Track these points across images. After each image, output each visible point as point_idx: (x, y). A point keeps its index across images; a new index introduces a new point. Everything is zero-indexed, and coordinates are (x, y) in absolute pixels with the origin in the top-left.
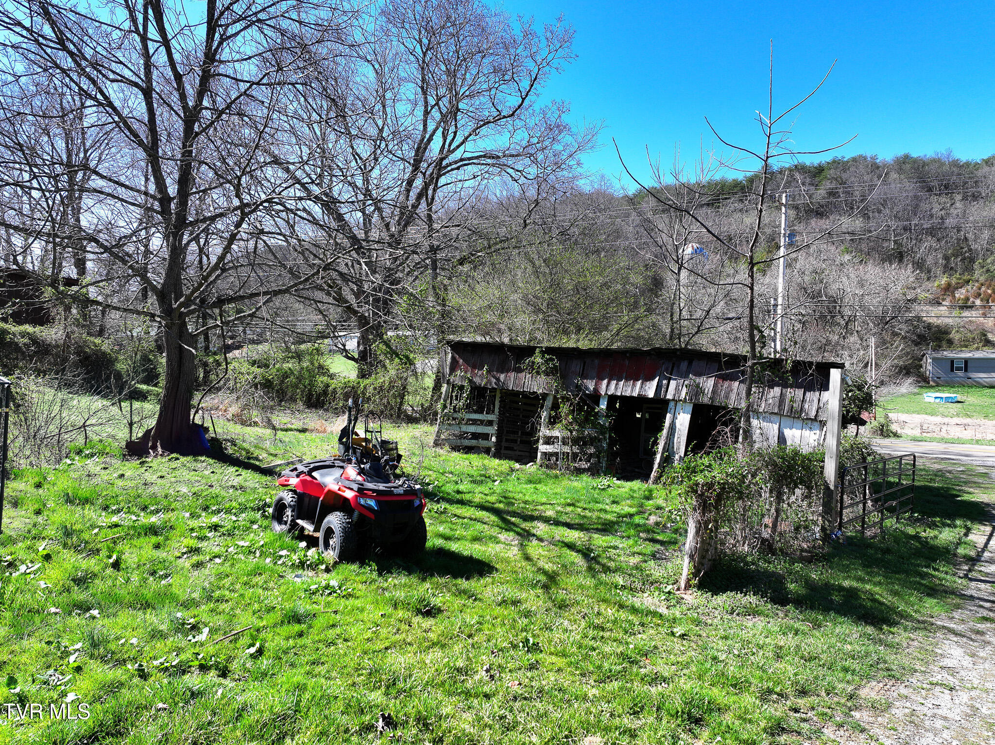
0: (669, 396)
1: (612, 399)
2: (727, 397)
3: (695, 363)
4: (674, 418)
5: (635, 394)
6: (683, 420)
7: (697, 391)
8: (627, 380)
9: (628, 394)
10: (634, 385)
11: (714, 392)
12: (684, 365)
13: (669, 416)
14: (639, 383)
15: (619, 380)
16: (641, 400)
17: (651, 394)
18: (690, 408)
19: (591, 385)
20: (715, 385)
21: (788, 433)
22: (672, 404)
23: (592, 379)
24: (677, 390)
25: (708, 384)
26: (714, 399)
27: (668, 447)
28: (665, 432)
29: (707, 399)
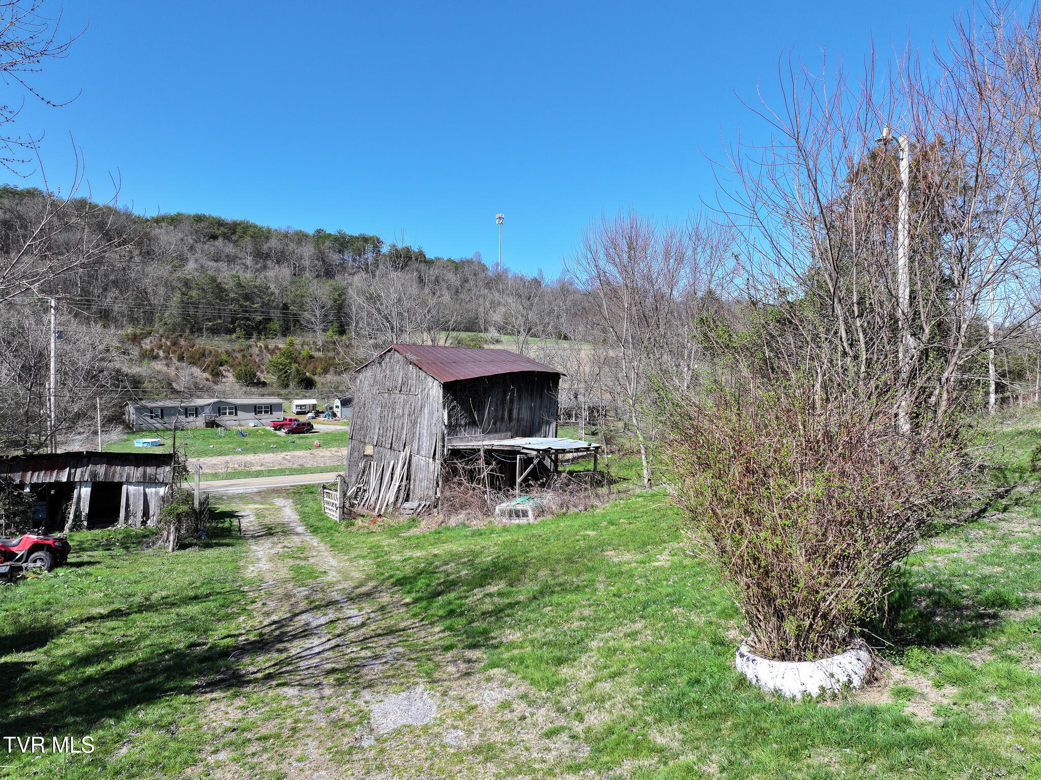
0: (76, 480)
1: (34, 487)
2: (113, 476)
3: (92, 459)
4: (80, 492)
5: (52, 481)
6: (86, 492)
7: (94, 475)
8: (46, 470)
9: (47, 481)
10: (51, 475)
11: (105, 474)
12: (85, 461)
13: (76, 491)
14: (54, 474)
15: (40, 473)
16: (58, 484)
17: (64, 479)
18: (90, 485)
19: (17, 478)
20: (106, 470)
21: (147, 490)
22: (78, 484)
23: (19, 474)
24: (82, 475)
25: (101, 469)
26: (105, 478)
27: (78, 509)
28: (74, 500)
29: (101, 478)
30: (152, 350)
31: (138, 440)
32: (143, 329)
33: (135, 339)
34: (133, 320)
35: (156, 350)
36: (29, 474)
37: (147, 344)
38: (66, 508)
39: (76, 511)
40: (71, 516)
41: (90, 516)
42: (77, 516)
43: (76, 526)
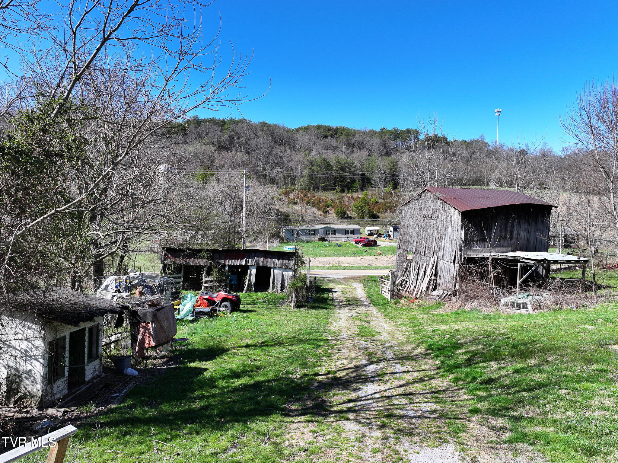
0: (249, 264)
1: (230, 266)
2: (267, 263)
3: (257, 253)
4: (251, 271)
5: (238, 264)
6: (254, 271)
7: (257, 262)
8: (235, 259)
9: (236, 264)
10: (238, 261)
11: (263, 262)
12: (253, 254)
13: (249, 271)
15: (232, 259)
16: (240, 266)
17: (243, 264)
18: (256, 267)
19: (222, 262)
20: (263, 260)
21: (284, 273)
22: (250, 267)
23: (223, 259)
24: (252, 262)
25: (261, 260)
26: (263, 264)
27: (250, 280)
28: (248, 275)
29: (261, 264)
30: (294, 199)
31: (286, 247)
32: (290, 188)
33: (287, 193)
34: (286, 183)
35: (296, 199)
36: (228, 260)
37: (292, 196)
38: (244, 280)
39: (249, 281)
40: (247, 284)
41: (255, 284)
42: (249, 284)
43: (249, 290)
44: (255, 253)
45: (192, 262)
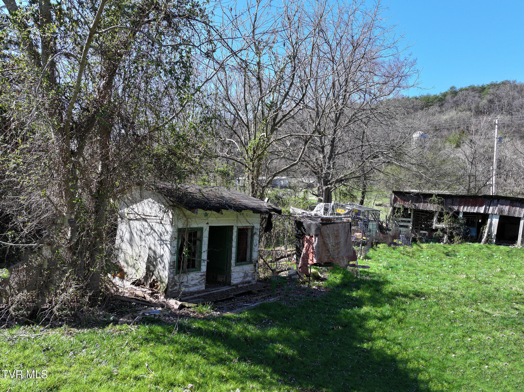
0: (490, 212)
1: (465, 214)
2: (514, 213)
3: (500, 200)
4: (492, 220)
5: (475, 211)
6: (495, 221)
7: (501, 211)
8: (471, 206)
9: (472, 211)
10: (474, 208)
11: (509, 211)
12: (496, 201)
13: (489, 220)
14: (477, 208)
15: (468, 206)
16: (478, 214)
17: (482, 211)
18: (499, 217)
19: (456, 208)
20: (509, 209)
22: (490, 216)
23: (457, 206)
24: (493, 210)
25: (506, 208)
26: (508, 214)
27: (490, 230)
28: (488, 225)
29: (506, 214)
36: (462, 207)
38: (483, 229)
39: (488, 232)
40: (486, 235)
41: (497, 235)
42: (489, 235)
43: (488, 241)
44: (498, 200)
45: (421, 206)
